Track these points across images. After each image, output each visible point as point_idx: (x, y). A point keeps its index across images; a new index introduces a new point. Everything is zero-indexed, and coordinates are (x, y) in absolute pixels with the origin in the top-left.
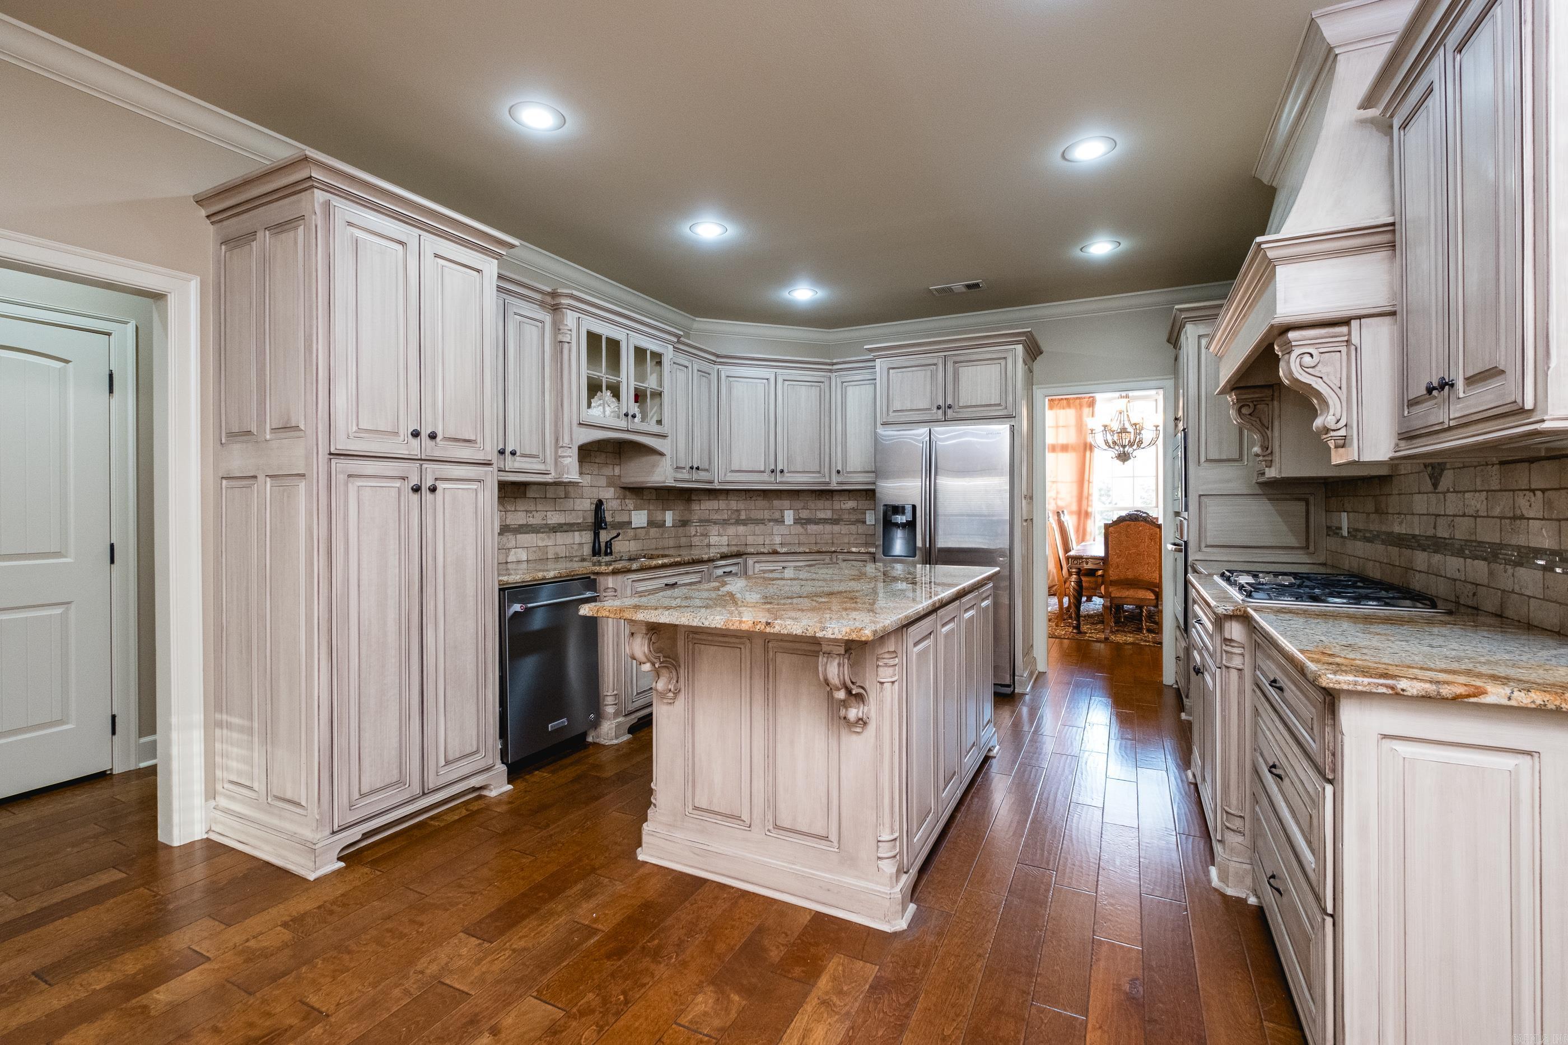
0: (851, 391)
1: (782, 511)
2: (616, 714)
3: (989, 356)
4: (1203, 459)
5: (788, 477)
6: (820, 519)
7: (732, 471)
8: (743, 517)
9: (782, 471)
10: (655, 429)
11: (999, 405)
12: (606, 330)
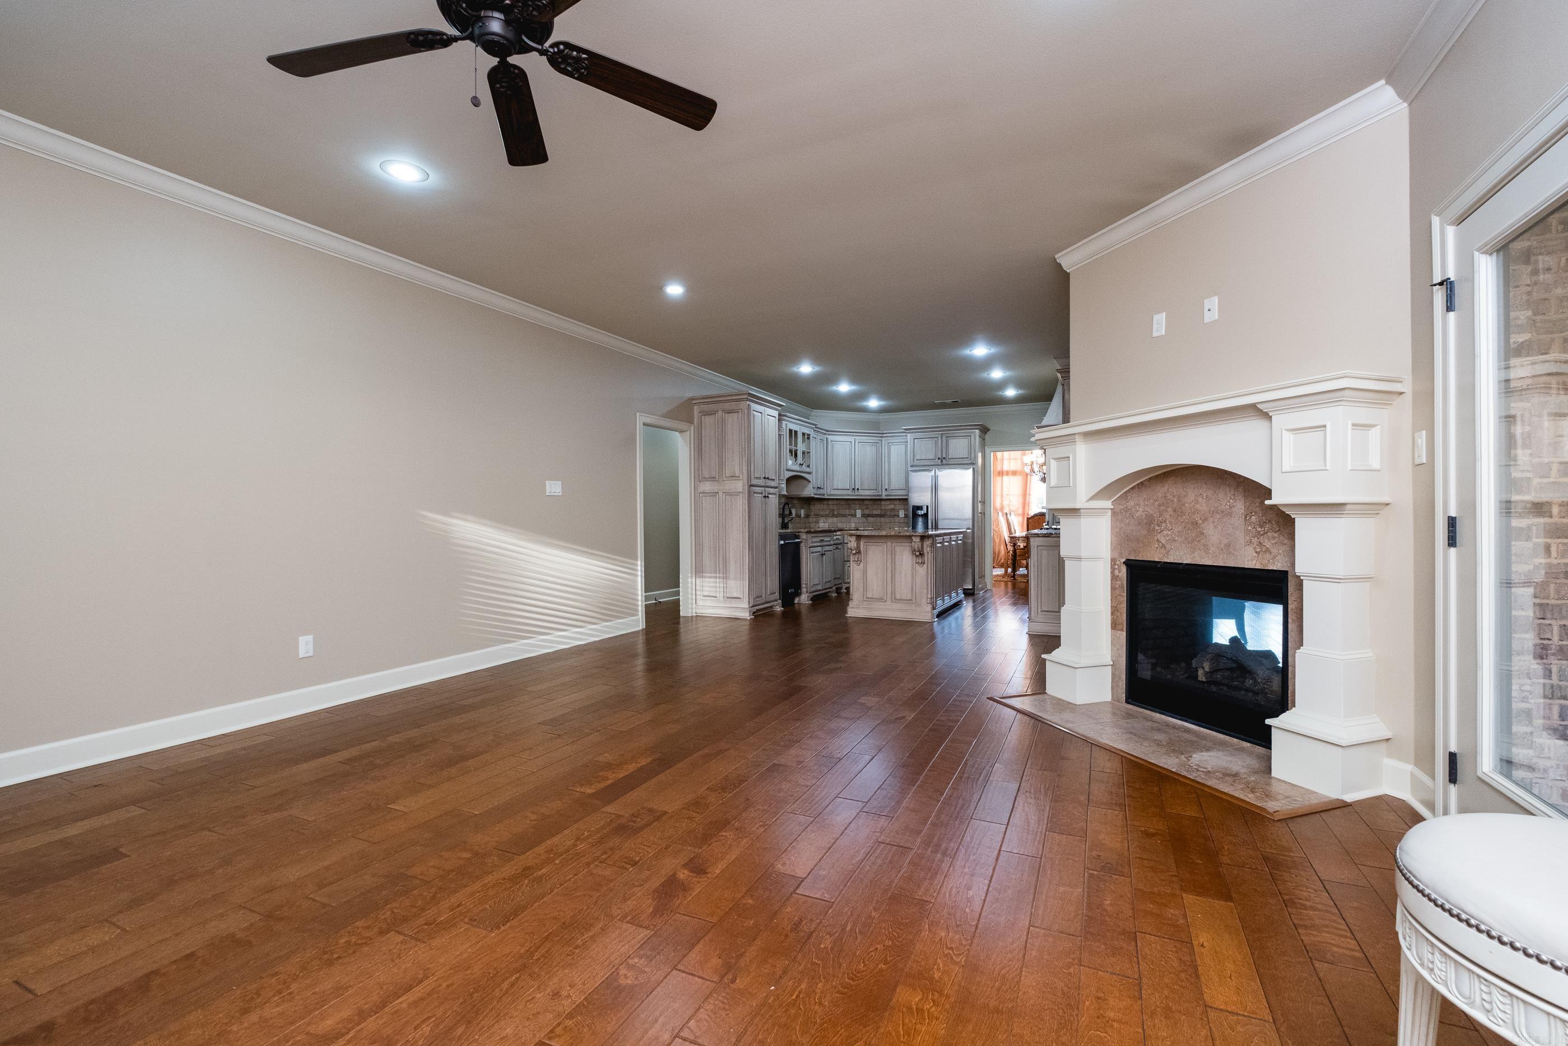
0: (892, 447)
1: (855, 510)
2: (807, 592)
3: (962, 435)
5: (861, 492)
6: (875, 514)
7: (834, 489)
8: (836, 513)
9: (858, 489)
10: (808, 470)
11: (968, 459)
12: (794, 427)
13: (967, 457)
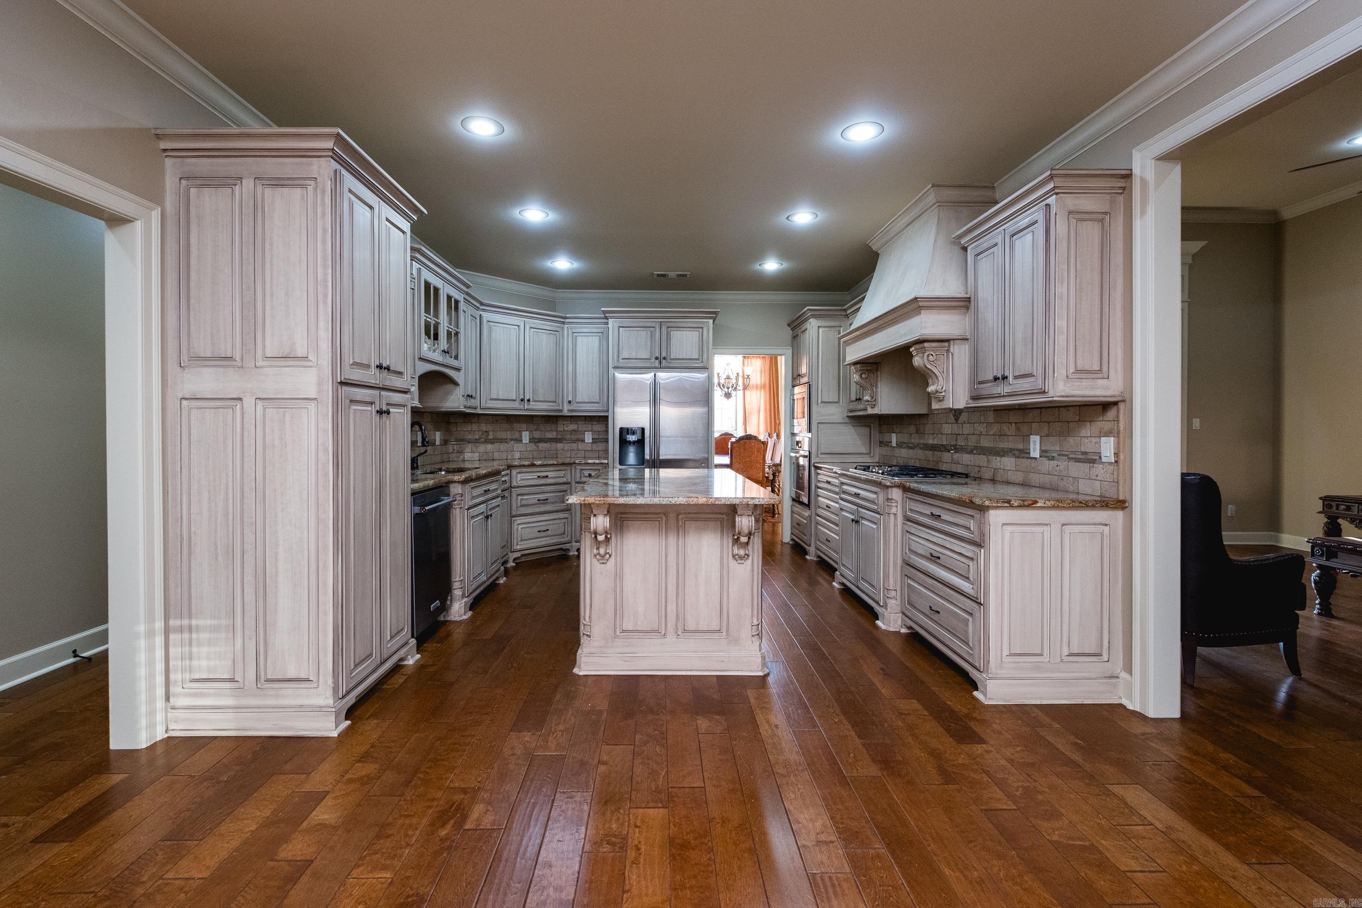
0: (579, 339)
1: (520, 432)
2: (463, 596)
3: (691, 325)
4: (820, 401)
5: (533, 405)
6: (549, 439)
7: (491, 399)
8: (491, 437)
9: (529, 400)
10: (454, 363)
11: (698, 359)
12: (435, 281)
13: (697, 357)
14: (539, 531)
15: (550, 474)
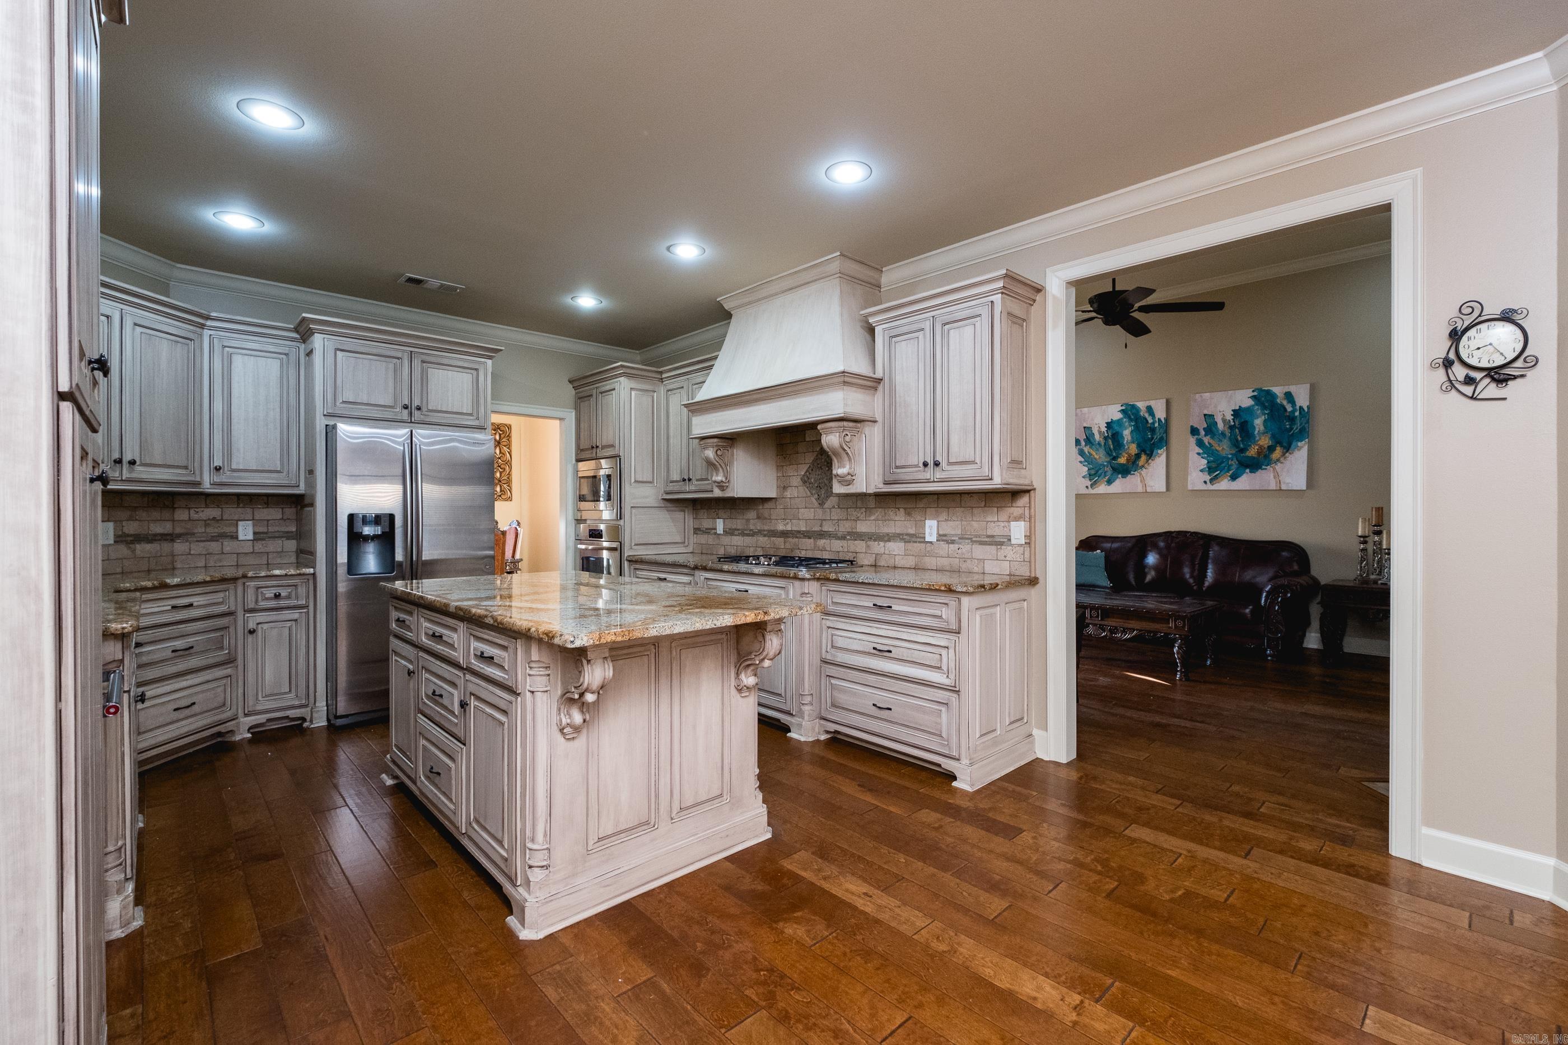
0: (238, 361)
3: (460, 364)
4: (633, 481)
5: (140, 472)
6: (155, 535)
9: (132, 463)
11: (471, 415)
13: (470, 411)
14: (175, 710)
15: (196, 600)
